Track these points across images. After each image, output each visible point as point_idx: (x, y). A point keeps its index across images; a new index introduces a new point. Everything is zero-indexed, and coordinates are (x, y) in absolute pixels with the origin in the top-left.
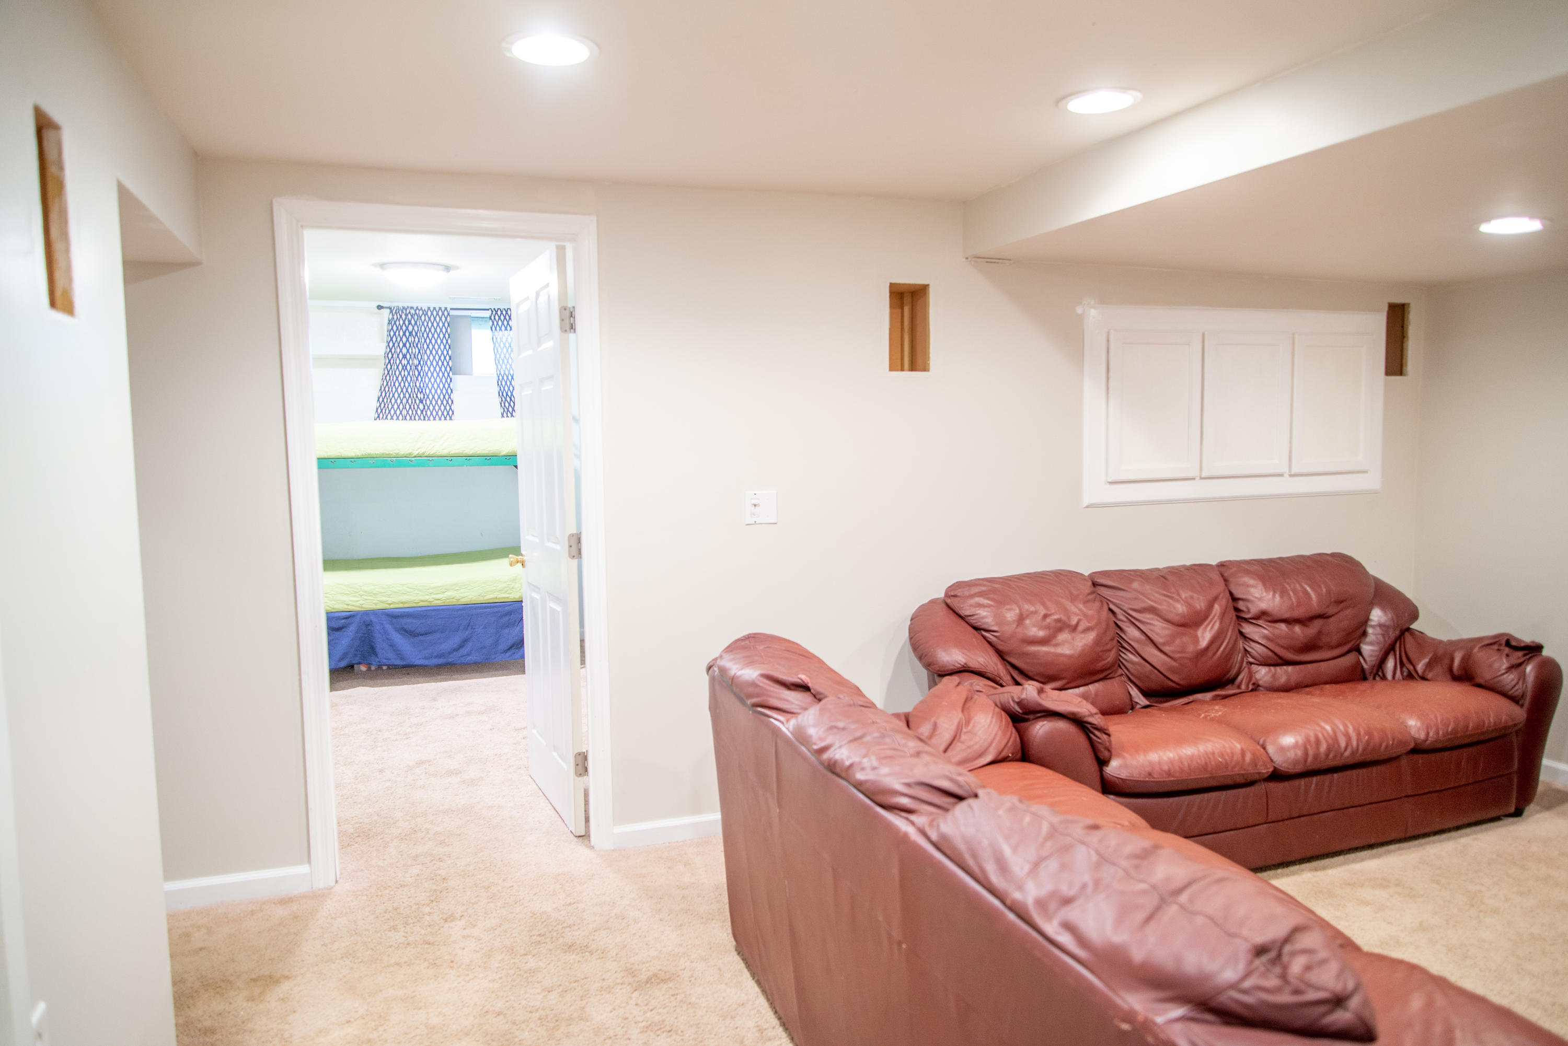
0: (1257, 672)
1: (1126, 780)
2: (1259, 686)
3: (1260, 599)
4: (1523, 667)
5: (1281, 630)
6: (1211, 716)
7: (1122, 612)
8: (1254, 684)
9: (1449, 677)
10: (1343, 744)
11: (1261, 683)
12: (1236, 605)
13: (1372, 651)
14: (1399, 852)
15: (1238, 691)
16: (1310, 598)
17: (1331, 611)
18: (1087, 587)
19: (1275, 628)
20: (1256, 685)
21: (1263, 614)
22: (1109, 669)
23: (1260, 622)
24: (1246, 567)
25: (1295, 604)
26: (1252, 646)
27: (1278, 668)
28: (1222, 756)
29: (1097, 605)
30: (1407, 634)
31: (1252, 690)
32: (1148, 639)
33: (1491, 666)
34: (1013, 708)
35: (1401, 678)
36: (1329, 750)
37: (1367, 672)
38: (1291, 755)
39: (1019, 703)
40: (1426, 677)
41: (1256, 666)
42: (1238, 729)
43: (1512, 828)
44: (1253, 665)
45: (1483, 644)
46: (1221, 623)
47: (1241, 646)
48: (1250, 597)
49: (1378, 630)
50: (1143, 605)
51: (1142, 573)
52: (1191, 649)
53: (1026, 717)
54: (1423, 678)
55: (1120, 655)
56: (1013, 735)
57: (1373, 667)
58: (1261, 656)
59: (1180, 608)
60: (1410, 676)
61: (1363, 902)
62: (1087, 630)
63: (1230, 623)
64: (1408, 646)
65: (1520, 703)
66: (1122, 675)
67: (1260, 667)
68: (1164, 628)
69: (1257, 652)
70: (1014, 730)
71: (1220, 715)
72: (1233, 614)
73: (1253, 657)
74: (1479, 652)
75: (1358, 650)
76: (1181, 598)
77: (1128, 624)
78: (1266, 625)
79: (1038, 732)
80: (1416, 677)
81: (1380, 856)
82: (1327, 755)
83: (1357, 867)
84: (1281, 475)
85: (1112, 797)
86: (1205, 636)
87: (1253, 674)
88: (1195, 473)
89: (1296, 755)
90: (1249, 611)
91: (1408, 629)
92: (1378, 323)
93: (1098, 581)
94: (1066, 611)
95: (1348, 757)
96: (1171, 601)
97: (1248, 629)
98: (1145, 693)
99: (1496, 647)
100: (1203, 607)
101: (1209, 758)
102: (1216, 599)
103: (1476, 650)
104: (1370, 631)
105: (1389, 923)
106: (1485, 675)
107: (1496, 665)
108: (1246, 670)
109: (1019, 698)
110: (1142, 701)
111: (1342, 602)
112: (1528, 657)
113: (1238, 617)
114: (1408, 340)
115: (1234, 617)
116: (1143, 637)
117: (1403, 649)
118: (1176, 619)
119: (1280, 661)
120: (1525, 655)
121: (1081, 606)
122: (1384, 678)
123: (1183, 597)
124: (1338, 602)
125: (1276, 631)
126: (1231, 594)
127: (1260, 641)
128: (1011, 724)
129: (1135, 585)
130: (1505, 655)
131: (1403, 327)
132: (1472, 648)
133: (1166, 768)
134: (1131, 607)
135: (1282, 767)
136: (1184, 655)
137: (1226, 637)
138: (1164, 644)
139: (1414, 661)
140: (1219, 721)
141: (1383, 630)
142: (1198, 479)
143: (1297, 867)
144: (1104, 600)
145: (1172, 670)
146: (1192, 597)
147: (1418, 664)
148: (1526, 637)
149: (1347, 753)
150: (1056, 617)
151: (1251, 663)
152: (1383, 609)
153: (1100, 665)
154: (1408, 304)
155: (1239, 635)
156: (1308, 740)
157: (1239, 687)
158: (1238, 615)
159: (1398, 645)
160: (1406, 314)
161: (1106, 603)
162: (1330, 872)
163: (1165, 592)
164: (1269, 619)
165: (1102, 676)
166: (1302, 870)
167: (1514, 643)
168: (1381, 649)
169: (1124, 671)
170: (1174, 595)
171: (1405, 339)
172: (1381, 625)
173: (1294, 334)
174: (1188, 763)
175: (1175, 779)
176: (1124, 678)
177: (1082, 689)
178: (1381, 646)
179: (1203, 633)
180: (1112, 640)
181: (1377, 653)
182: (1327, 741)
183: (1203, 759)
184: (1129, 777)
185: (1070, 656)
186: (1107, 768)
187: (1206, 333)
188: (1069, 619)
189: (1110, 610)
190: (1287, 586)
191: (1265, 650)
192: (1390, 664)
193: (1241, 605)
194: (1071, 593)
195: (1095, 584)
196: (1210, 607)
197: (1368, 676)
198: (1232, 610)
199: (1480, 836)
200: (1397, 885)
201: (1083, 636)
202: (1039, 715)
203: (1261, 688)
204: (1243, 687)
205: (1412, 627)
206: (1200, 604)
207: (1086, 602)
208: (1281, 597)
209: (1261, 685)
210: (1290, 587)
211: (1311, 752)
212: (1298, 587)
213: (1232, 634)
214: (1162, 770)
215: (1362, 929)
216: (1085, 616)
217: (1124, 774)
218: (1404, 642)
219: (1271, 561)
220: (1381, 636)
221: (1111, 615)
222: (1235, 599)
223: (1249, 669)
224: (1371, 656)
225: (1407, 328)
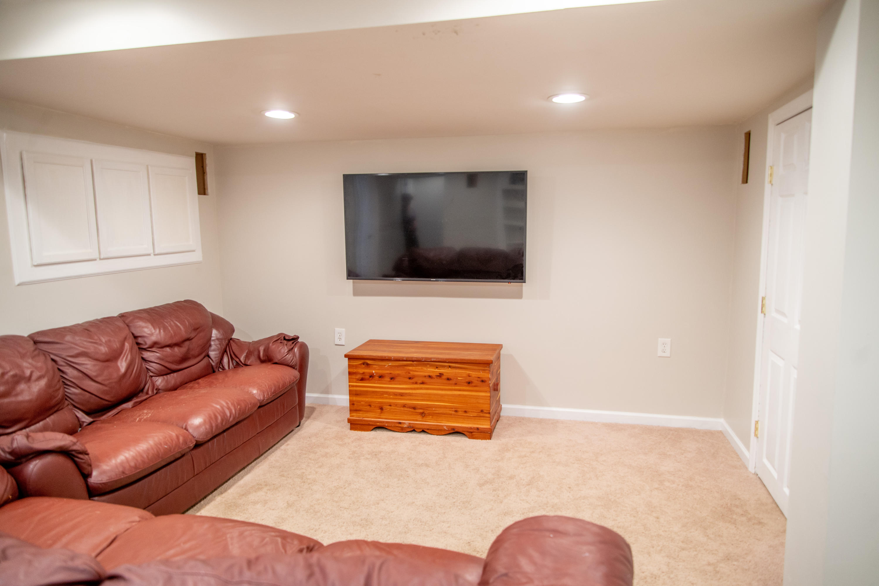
0: (156, 381)
1: (107, 482)
2: (159, 390)
3: (152, 334)
4: (293, 350)
5: (167, 352)
6: (144, 418)
7: (61, 359)
8: (156, 389)
9: (259, 362)
10: (228, 414)
11: (160, 387)
12: (137, 341)
13: (216, 354)
14: (258, 465)
15: (148, 396)
16: (180, 329)
17: (192, 335)
18: (31, 346)
19: (163, 351)
20: (158, 390)
21: (155, 344)
22: (58, 404)
23: (153, 349)
24: (138, 315)
25: (173, 335)
26: (151, 365)
27: (168, 376)
28: (166, 444)
29: (42, 358)
30: (231, 341)
31: (156, 393)
32: (85, 375)
33: (280, 351)
34: (6, 457)
35: (233, 367)
36: (222, 420)
37: (215, 367)
38: (202, 429)
39: (11, 453)
40: (247, 364)
41: (155, 377)
42: (166, 422)
43: (299, 433)
44: (153, 377)
45: (273, 341)
46: (131, 355)
47: (144, 366)
48: (145, 334)
49: (217, 342)
50: (76, 352)
51: (70, 329)
52: (115, 375)
53: (19, 461)
54: (246, 365)
55: (66, 392)
56: (10, 480)
57: (217, 364)
58: (156, 369)
59: (104, 349)
60: (238, 365)
61: (255, 503)
62: (39, 378)
63: (136, 353)
64: (233, 348)
65: (295, 368)
66: (68, 405)
67: (157, 378)
68: (94, 365)
69: (155, 369)
70: (9, 476)
71: (150, 416)
72: (136, 347)
73: (152, 372)
74: (273, 345)
75: (208, 356)
76: (103, 342)
77: (68, 367)
78: (158, 350)
79: (33, 470)
80: (241, 365)
81: (250, 471)
82: (222, 423)
83: (241, 482)
84: (149, 255)
85: (96, 498)
86: (122, 365)
87: (155, 383)
88: (96, 255)
89: (206, 429)
90: (146, 344)
91: (231, 339)
92: (191, 163)
93: (38, 339)
94: (19, 366)
95: (232, 421)
96: (96, 345)
97: (147, 355)
98: (88, 413)
99: (279, 341)
100: (118, 345)
101: (159, 448)
102: (125, 339)
103: (271, 345)
104: (212, 343)
105: (273, 509)
106: (278, 357)
107: (283, 351)
108: (150, 381)
109: (9, 448)
110: (87, 419)
111: (198, 329)
112: (294, 344)
113: (139, 348)
114: (207, 175)
115: (138, 348)
116: (81, 375)
117: (231, 350)
118: (102, 357)
119: (169, 371)
120: (293, 343)
121: (30, 361)
122: (224, 369)
123: (104, 341)
124: (195, 329)
125: (164, 353)
126: (133, 334)
127: (156, 361)
128: (5, 471)
129: (68, 338)
130: (285, 345)
131: (203, 167)
132: (269, 344)
133: (132, 464)
134: (68, 354)
135: (199, 439)
136: (111, 381)
137: (135, 363)
138: (96, 376)
139: (239, 357)
140: (153, 420)
141: (219, 341)
142: (98, 260)
143: (210, 496)
144: (46, 353)
145: (105, 392)
146: (110, 341)
147: (241, 357)
148: (291, 334)
149: (231, 419)
150: (12, 373)
151: (152, 376)
152: (217, 329)
153: (54, 402)
154: (205, 154)
155: (142, 361)
156: (210, 417)
157: (147, 393)
158: (139, 347)
159: (228, 349)
160: (204, 160)
161: (48, 356)
162: (230, 491)
163: (91, 340)
164: (159, 346)
165: (56, 409)
166: (215, 497)
167: (287, 338)
168: (220, 353)
169: (69, 402)
170: (97, 341)
171: (205, 174)
172: (218, 339)
173: (147, 166)
174: (146, 455)
175: (141, 470)
176: (70, 407)
177: (41, 423)
178: (220, 351)
179: (121, 363)
180: (59, 381)
181: (218, 355)
182: (219, 414)
183: (155, 450)
184: (109, 479)
185: (30, 401)
186: (90, 479)
187: (94, 160)
188: (23, 372)
189: (53, 360)
190: (166, 324)
191: (158, 365)
192: (225, 360)
193: (140, 340)
194: (19, 352)
195: (35, 343)
196: (123, 345)
197: (215, 369)
198: (136, 345)
199: (288, 442)
200: (266, 485)
201: (37, 383)
202: (31, 457)
203: (160, 391)
204: (150, 392)
205: (233, 337)
206: (116, 345)
207: (33, 358)
208: (164, 331)
209: (160, 389)
210: (168, 324)
211: (214, 425)
212: (172, 323)
213: (138, 361)
214: (130, 466)
215: (263, 520)
216: (36, 368)
217: (104, 479)
218: (231, 345)
219: (151, 309)
220: (219, 345)
221: (54, 363)
222: (136, 337)
223: (151, 380)
224: (215, 358)
225: (206, 168)
